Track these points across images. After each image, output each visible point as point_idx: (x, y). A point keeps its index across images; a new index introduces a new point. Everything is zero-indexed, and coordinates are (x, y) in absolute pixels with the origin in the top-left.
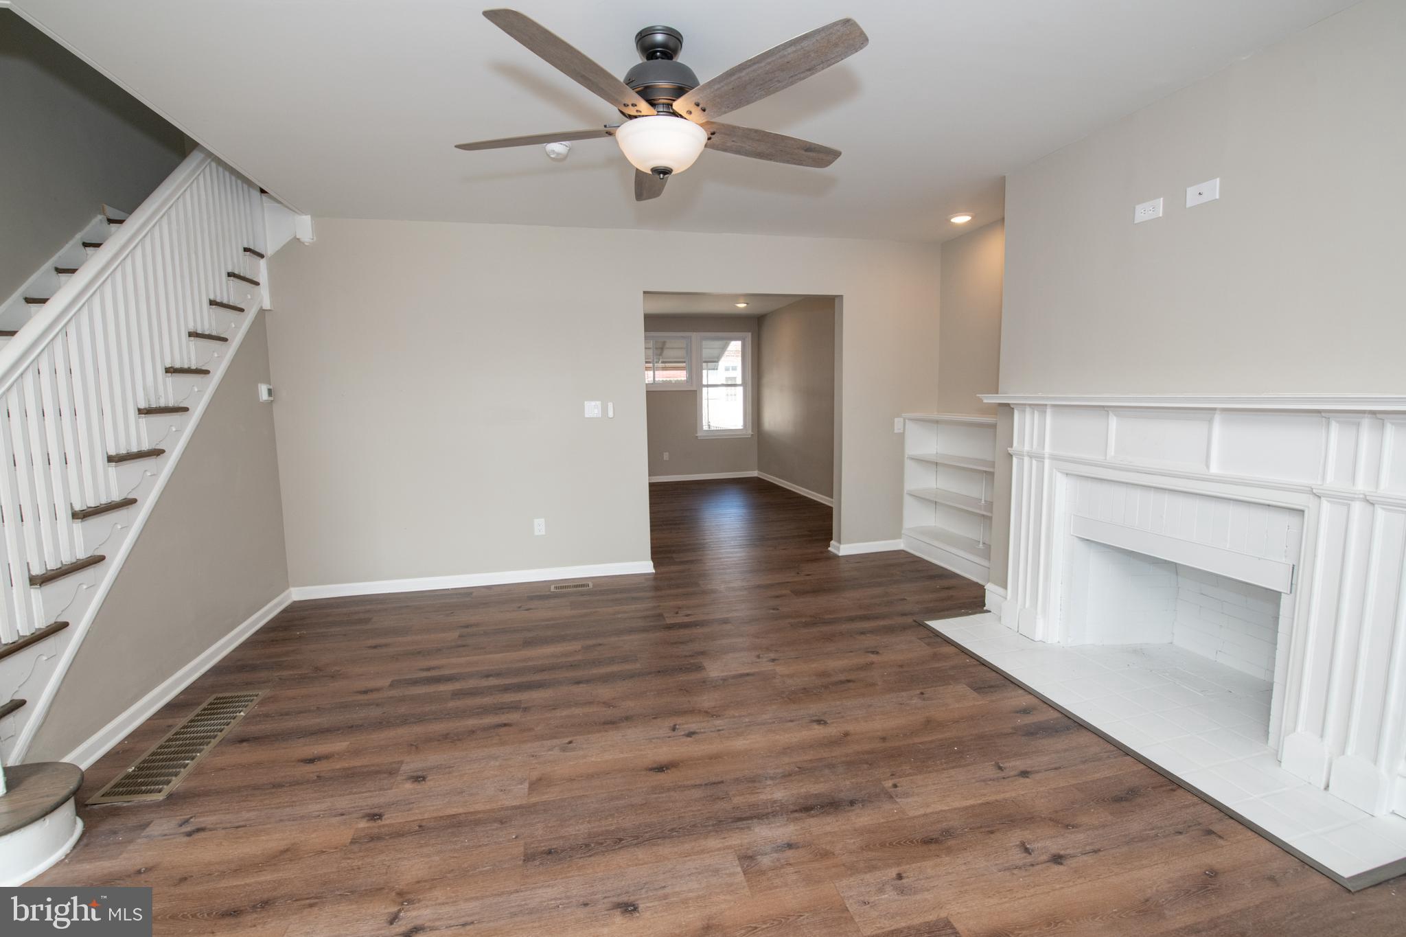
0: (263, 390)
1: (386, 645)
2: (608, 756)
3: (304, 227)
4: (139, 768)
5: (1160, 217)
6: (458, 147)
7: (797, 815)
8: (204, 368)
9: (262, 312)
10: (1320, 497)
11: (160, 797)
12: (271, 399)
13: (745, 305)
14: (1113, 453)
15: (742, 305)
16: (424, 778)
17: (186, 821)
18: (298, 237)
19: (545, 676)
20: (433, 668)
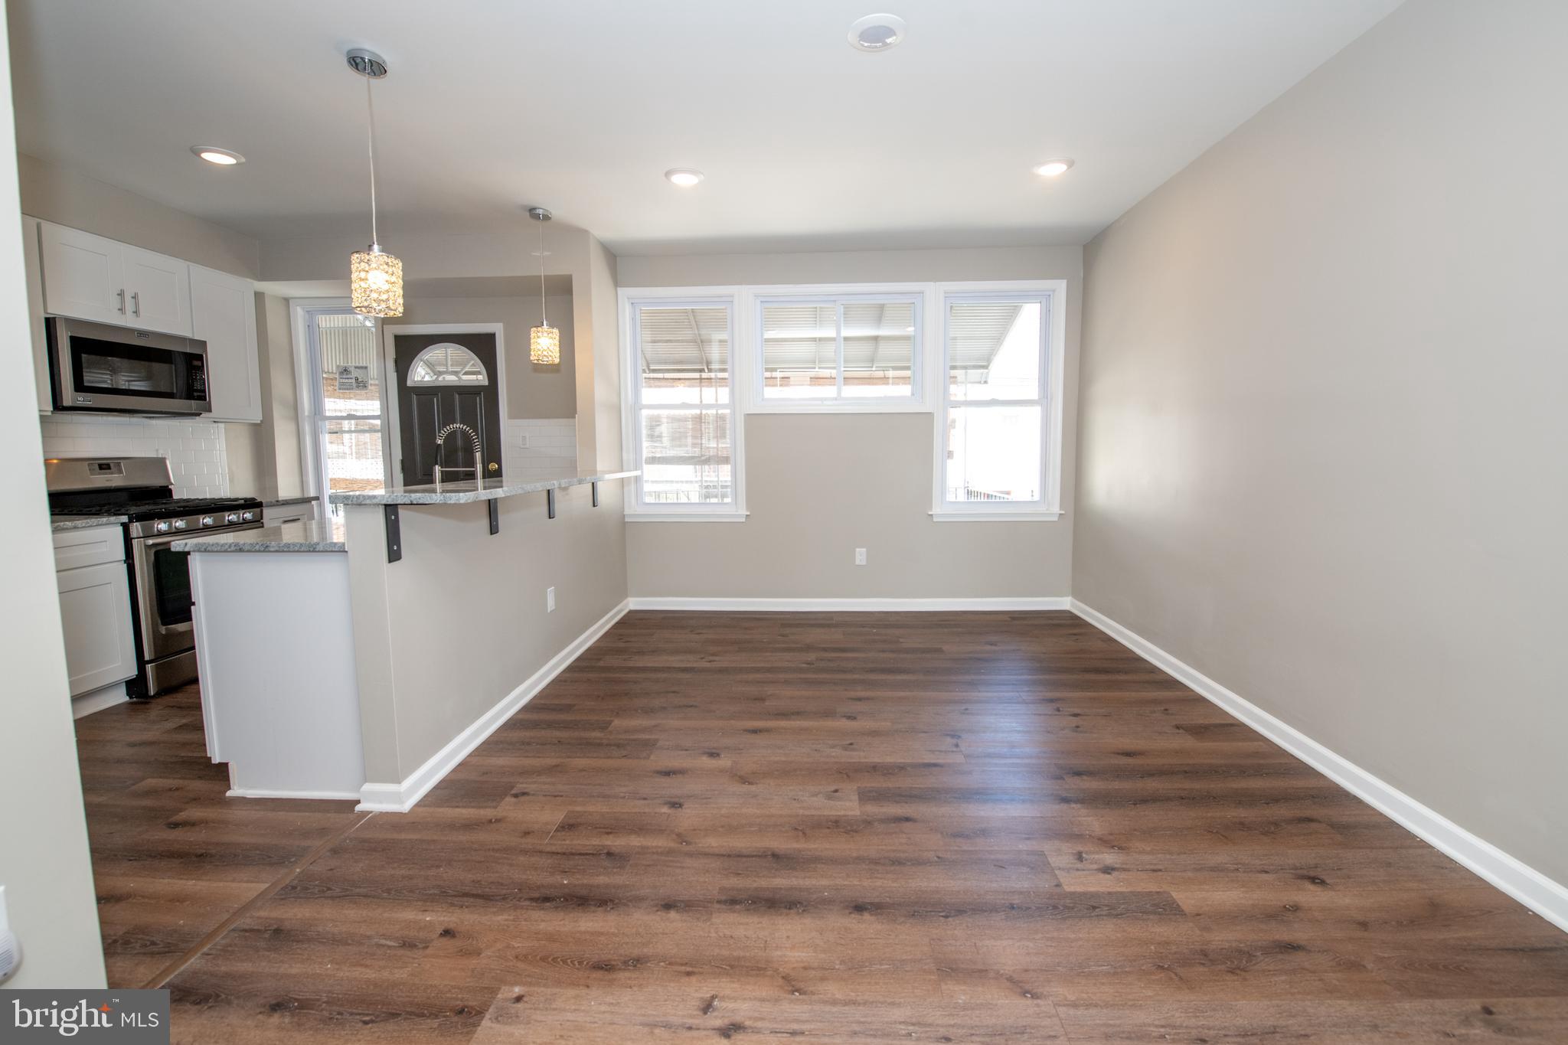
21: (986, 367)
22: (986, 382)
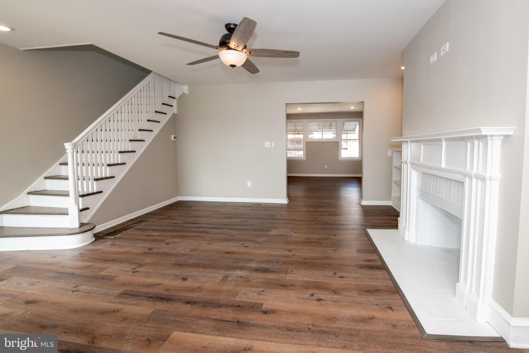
0: (172, 137)
1: (190, 214)
2: (217, 248)
3: (186, 89)
4: (114, 231)
5: (436, 61)
6: (187, 64)
7: (252, 271)
8: (152, 130)
9: (174, 115)
10: (465, 176)
11: (112, 237)
12: (175, 139)
13: (354, 107)
14: (422, 161)
15: (352, 108)
16: (169, 244)
17: (114, 243)
18: (184, 92)
19: (223, 226)
20: (196, 221)
21: (354, 131)
22: (355, 134)
